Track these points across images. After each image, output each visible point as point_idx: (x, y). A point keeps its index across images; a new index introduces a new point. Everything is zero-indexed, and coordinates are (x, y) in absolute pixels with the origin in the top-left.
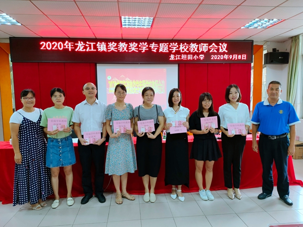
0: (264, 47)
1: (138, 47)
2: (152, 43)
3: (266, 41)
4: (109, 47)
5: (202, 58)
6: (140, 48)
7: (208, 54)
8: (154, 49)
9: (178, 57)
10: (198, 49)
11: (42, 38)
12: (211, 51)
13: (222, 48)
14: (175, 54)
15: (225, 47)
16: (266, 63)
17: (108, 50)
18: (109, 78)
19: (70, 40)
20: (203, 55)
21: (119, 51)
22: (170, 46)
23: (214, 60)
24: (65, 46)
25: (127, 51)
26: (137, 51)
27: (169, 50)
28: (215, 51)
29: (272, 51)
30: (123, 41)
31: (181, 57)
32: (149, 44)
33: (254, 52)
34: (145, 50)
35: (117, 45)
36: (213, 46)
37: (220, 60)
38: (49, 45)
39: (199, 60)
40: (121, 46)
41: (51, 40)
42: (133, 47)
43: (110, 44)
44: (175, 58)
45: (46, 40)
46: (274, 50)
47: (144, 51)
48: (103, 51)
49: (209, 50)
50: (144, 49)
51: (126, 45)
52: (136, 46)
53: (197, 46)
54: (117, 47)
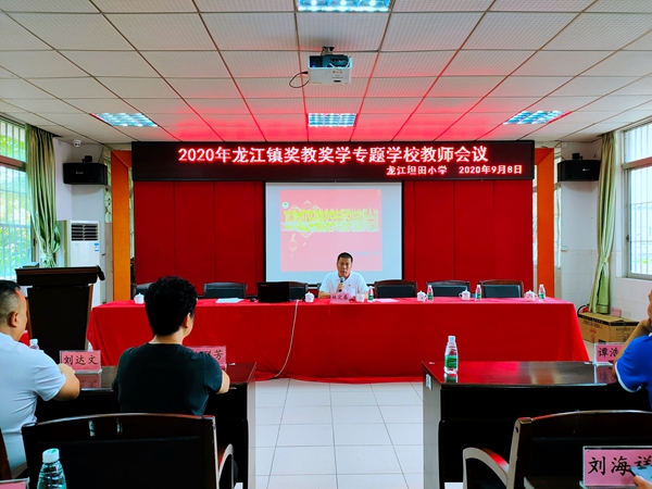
0: (555, 152)
1: (333, 154)
2: (357, 148)
3: (560, 142)
4: (287, 155)
5: (443, 172)
6: (337, 156)
7: (453, 165)
8: (360, 158)
9: (401, 171)
10: (436, 157)
11: (182, 142)
12: (459, 160)
13: (478, 155)
14: (396, 165)
15: (484, 153)
16: (560, 179)
17: (284, 159)
18: (285, 205)
19: (225, 145)
20: (445, 167)
21: (302, 161)
22: (388, 152)
23: (464, 175)
24: (217, 155)
25: (315, 161)
26: (333, 161)
27: (385, 158)
28: (466, 160)
29: (571, 159)
30: (309, 144)
31: (406, 170)
32: (351, 150)
33: (536, 160)
34: (346, 160)
35: (299, 152)
36: (463, 151)
37: (475, 175)
38: (192, 153)
39: (437, 175)
40: (305, 153)
42: (326, 155)
43: (288, 151)
44: (396, 171)
46: (576, 156)
47: (343, 161)
48: (277, 162)
49: (455, 157)
50: (344, 158)
51: (315, 152)
52: (330, 153)
53: (434, 151)
54: (299, 154)
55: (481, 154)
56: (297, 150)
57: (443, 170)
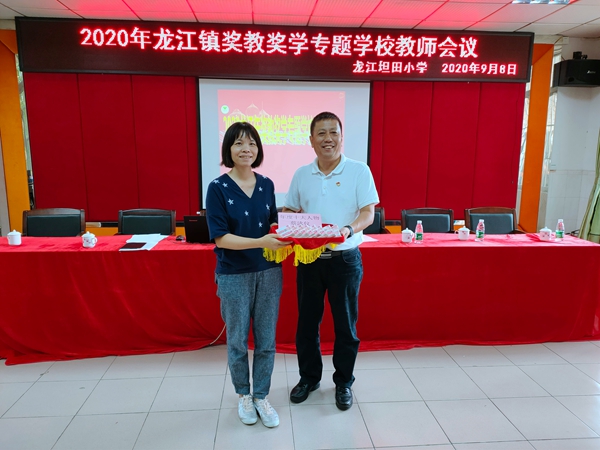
0: (555, 48)
1: (286, 42)
2: (317, 36)
3: (561, 36)
4: (225, 42)
5: (422, 70)
6: (291, 45)
7: (435, 61)
8: (320, 49)
9: (371, 68)
10: (415, 50)
11: (84, 19)
12: (442, 55)
13: (466, 49)
14: (364, 60)
15: (474, 47)
16: (558, 83)
17: (222, 48)
18: (225, 109)
19: (143, 25)
20: (425, 64)
21: (245, 51)
22: (355, 42)
23: (448, 74)
24: (132, 39)
25: (263, 51)
26: (285, 52)
27: (351, 50)
28: (452, 55)
29: (571, 58)
30: (254, 28)
31: (377, 67)
32: (309, 37)
33: (534, 58)
34: (302, 51)
35: (242, 38)
36: (448, 43)
37: (462, 75)
38: (98, 35)
39: (415, 73)
40: (250, 40)
41: (104, 24)
42: (276, 42)
43: (227, 36)
44: (365, 68)
45: (93, 24)
46: (577, 55)
47: (299, 52)
48: (213, 51)
49: (439, 52)
50: (299, 48)
51: (262, 38)
52: (282, 41)
53: (413, 42)
54: (241, 41)
55: (469, 48)
56: (239, 35)
57: (422, 67)
